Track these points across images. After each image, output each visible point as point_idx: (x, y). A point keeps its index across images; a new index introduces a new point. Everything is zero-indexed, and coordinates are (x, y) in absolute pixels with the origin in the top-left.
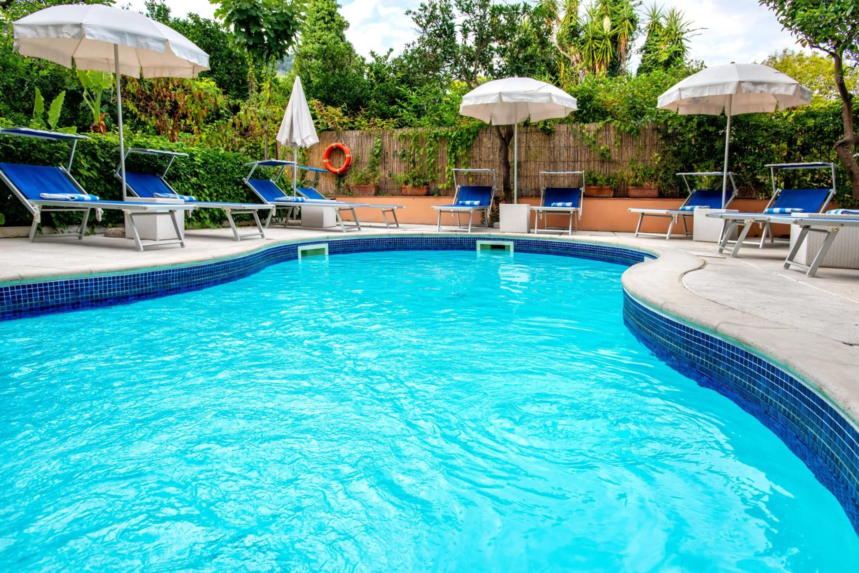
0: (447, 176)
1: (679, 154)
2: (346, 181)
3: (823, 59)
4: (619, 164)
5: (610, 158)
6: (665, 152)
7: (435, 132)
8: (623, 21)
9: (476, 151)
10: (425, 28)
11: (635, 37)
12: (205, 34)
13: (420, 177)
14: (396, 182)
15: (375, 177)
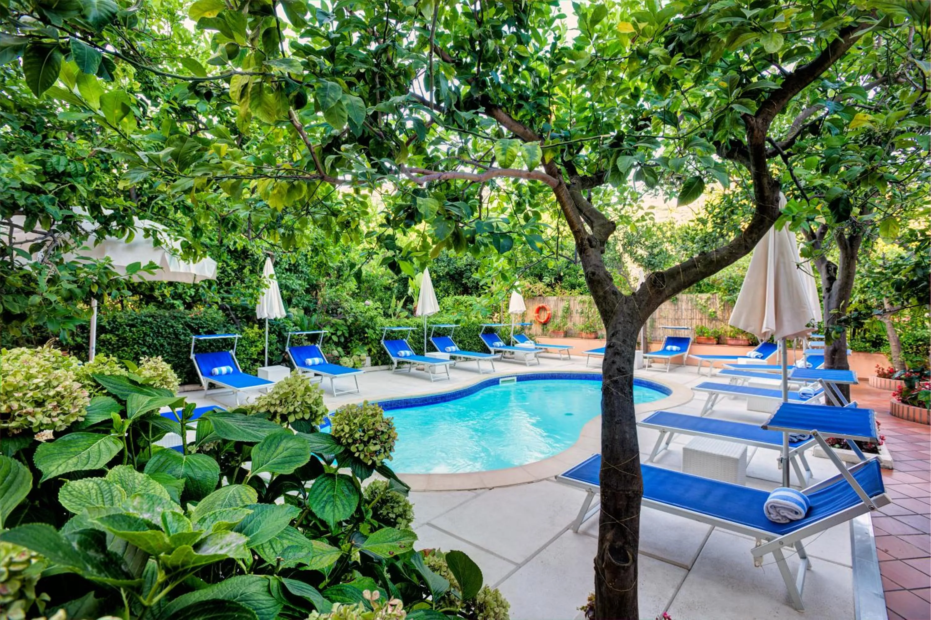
2: (548, 328)
4: (722, 321)
5: (716, 317)
13: (591, 327)
14: (576, 330)
15: (564, 326)
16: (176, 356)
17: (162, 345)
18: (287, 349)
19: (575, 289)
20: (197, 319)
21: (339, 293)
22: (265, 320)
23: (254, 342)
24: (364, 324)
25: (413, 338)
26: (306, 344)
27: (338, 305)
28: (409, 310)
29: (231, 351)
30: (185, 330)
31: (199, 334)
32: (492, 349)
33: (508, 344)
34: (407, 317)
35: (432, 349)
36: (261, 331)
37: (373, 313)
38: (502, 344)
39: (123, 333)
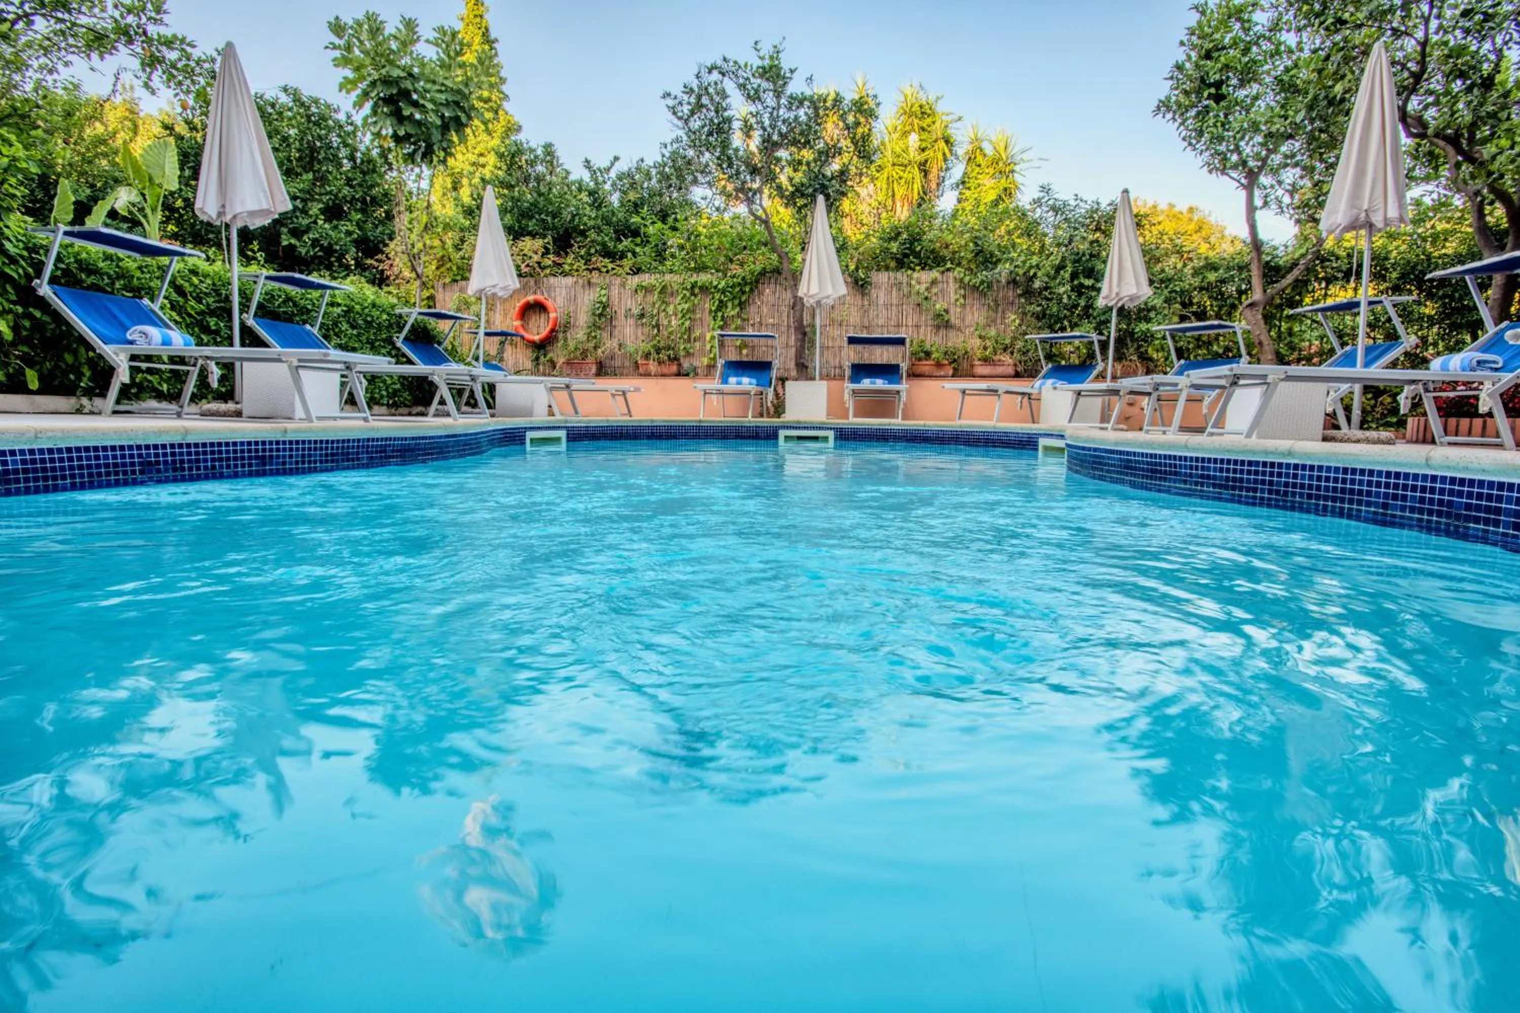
0: (708, 347)
1: (1044, 315)
2: (549, 355)
3: (1181, 213)
4: (959, 329)
5: (947, 321)
6: (1024, 314)
7: (692, 280)
8: (936, 141)
9: (752, 309)
10: (686, 121)
11: (950, 165)
12: (309, 121)
13: (666, 348)
14: (628, 357)
15: (595, 348)
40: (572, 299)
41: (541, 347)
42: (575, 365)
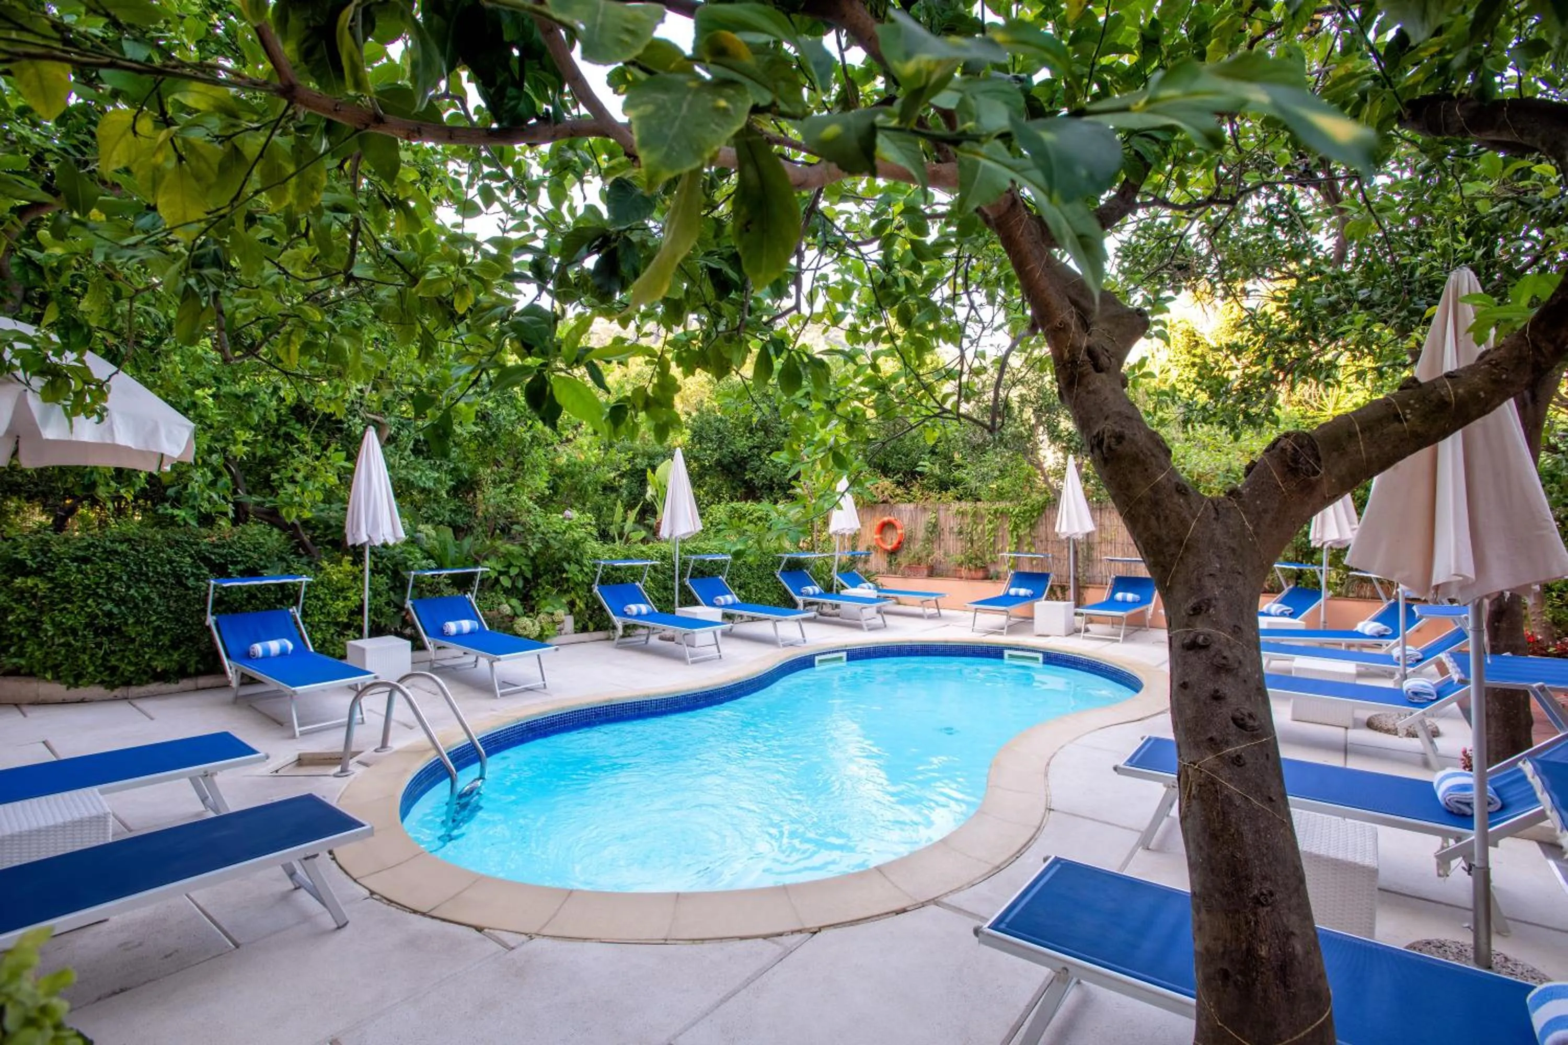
2: (898, 560)
13: (977, 558)
14: (951, 563)
15: (928, 556)
16: (178, 620)
17: (147, 599)
18: (409, 604)
19: (947, 490)
20: (223, 546)
21: (514, 496)
22: (363, 546)
23: (342, 590)
24: (559, 555)
25: (653, 579)
26: (448, 592)
27: (512, 520)
28: (649, 528)
29: (293, 610)
30: (199, 568)
31: (229, 576)
32: (799, 599)
33: (829, 589)
34: (644, 541)
35: (689, 600)
36: (356, 570)
37: (578, 534)
38: (817, 589)
39: (63, 575)
40: (914, 520)
41: (893, 553)
42: (913, 570)
